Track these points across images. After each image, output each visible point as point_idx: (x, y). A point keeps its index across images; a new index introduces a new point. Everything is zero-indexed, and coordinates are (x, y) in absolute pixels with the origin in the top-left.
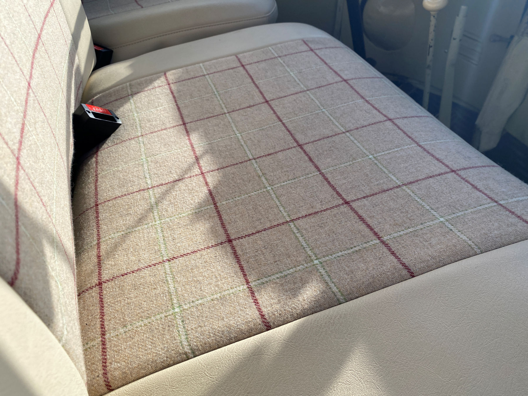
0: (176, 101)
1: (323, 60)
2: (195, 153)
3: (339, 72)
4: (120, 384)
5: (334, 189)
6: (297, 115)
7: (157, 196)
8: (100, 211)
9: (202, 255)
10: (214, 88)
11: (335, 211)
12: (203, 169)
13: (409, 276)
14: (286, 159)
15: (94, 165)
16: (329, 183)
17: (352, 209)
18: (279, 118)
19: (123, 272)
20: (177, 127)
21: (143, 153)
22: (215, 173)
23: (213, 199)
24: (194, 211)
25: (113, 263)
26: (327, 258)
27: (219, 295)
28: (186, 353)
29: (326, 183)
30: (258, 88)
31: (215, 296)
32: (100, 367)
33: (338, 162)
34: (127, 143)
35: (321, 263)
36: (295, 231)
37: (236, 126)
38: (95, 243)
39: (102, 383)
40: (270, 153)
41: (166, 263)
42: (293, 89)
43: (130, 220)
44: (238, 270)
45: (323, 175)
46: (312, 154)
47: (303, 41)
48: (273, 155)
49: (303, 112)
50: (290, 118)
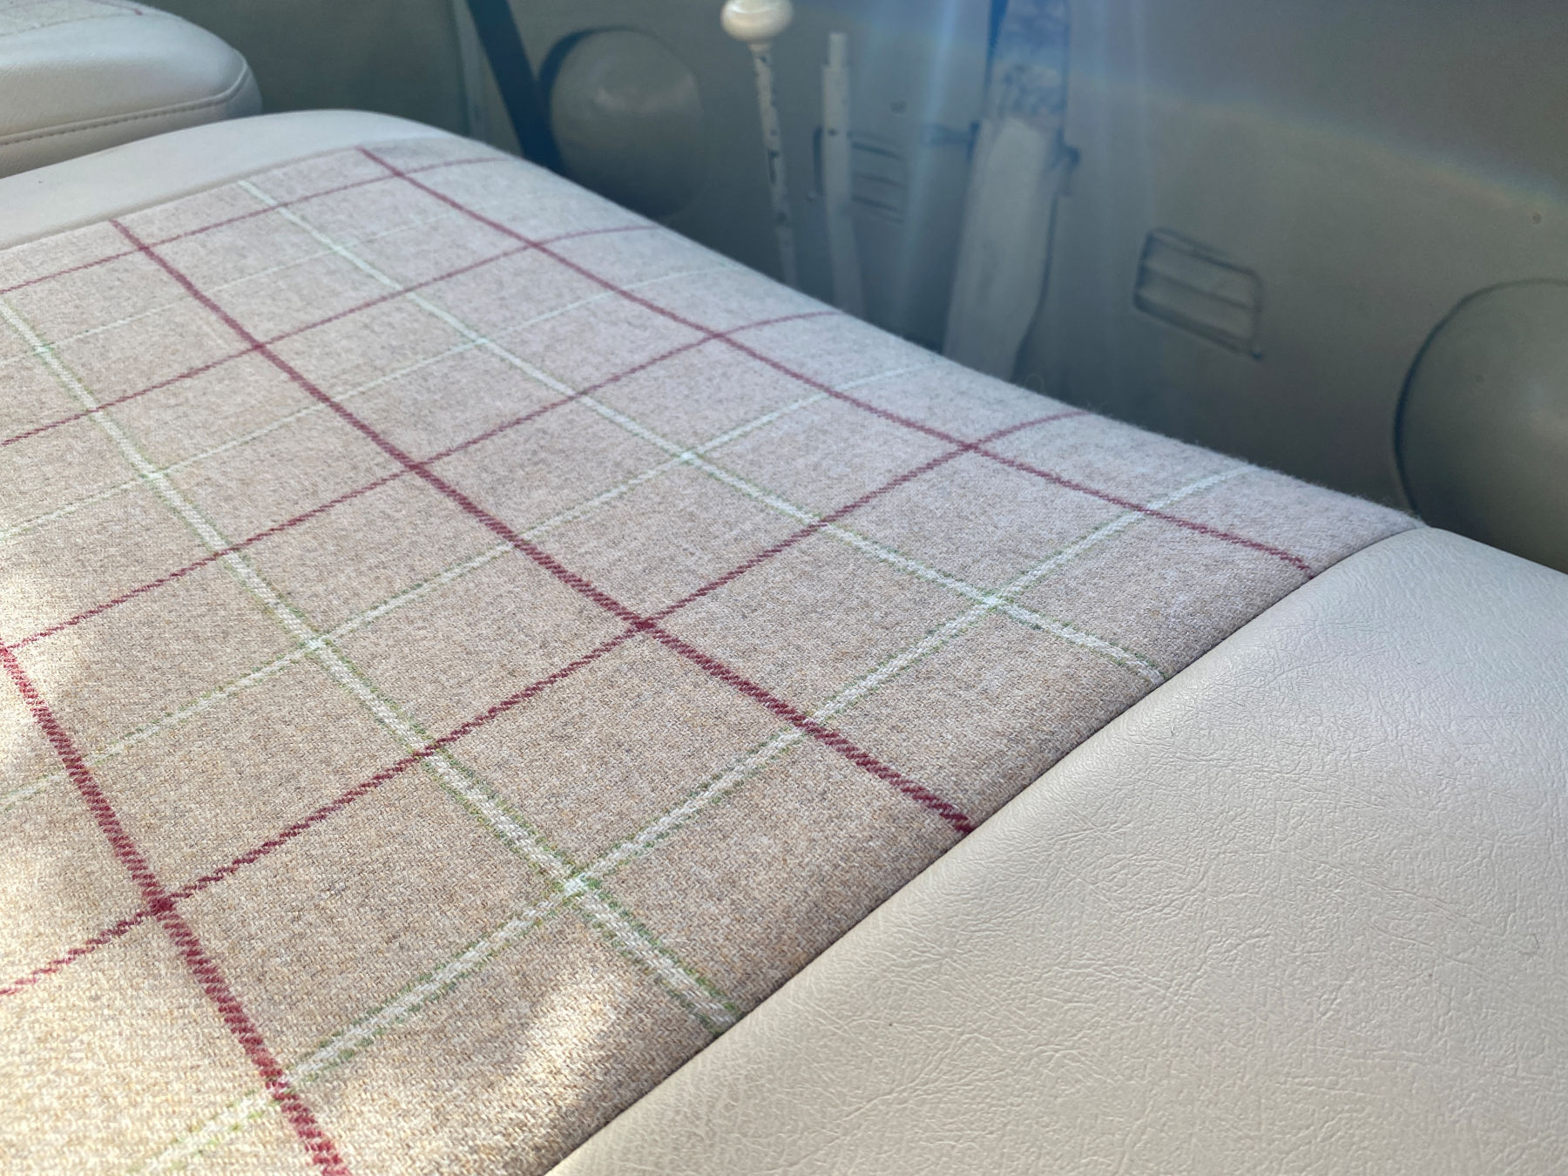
1: (444, 198)
5: (583, 587)
6: (382, 370)
10: (30, 335)
11: (607, 664)
13: (952, 834)
14: (370, 523)
16: (558, 571)
17: (671, 642)
18: (313, 391)
22: (64, 638)
23: (62, 743)
26: (616, 855)
29: (545, 573)
30: (215, 308)
33: (574, 496)
35: (596, 884)
36: (458, 782)
37: (141, 449)
40: (297, 515)
42: (353, 294)
44: (216, 1025)
45: (530, 550)
46: (468, 487)
47: (364, 152)
48: (309, 524)
49: (404, 356)
50: (358, 385)
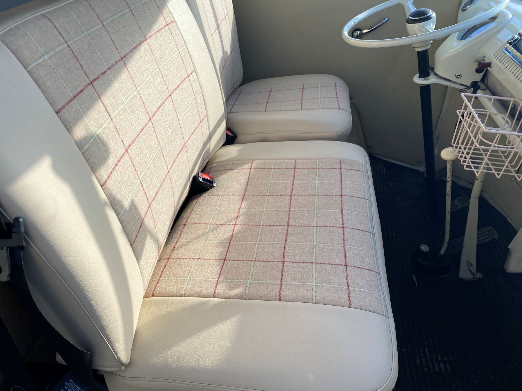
0: (248, 180)
1: (341, 178)
2: (238, 213)
3: (343, 189)
4: (157, 296)
5: (284, 253)
6: (300, 208)
7: (210, 229)
8: (185, 227)
9: (210, 262)
10: (271, 178)
11: (275, 263)
12: (237, 222)
13: (278, 300)
14: (276, 231)
15: (195, 203)
16: (285, 249)
17: (283, 265)
18: (290, 207)
19: (178, 257)
20: (240, 196)
21: (217, 205)
22: (240, 226)
23: (231, 238)
24: (220, 242)
25: (177, 252)
26: (254, 281)
27: (205, 279)
28: (182, 294)
29: (283, 249)
30: (293, 185)
31: (204, 279)
32: (153, 288)
33: (297, 241)
34: (214, 197)
35: (251, 282)
36: (252, 265)
37: (267, 204)
38: (175, 241)
39: (152, 293)
40: (271, 225)
41: (196, 260)
42: (310, 192)
43: (194, 236)
44: (219, 273)
46: (289, 232)
47: (340, 161)
48: (271, 227)
49: (304, 207)
50: (295, 209)
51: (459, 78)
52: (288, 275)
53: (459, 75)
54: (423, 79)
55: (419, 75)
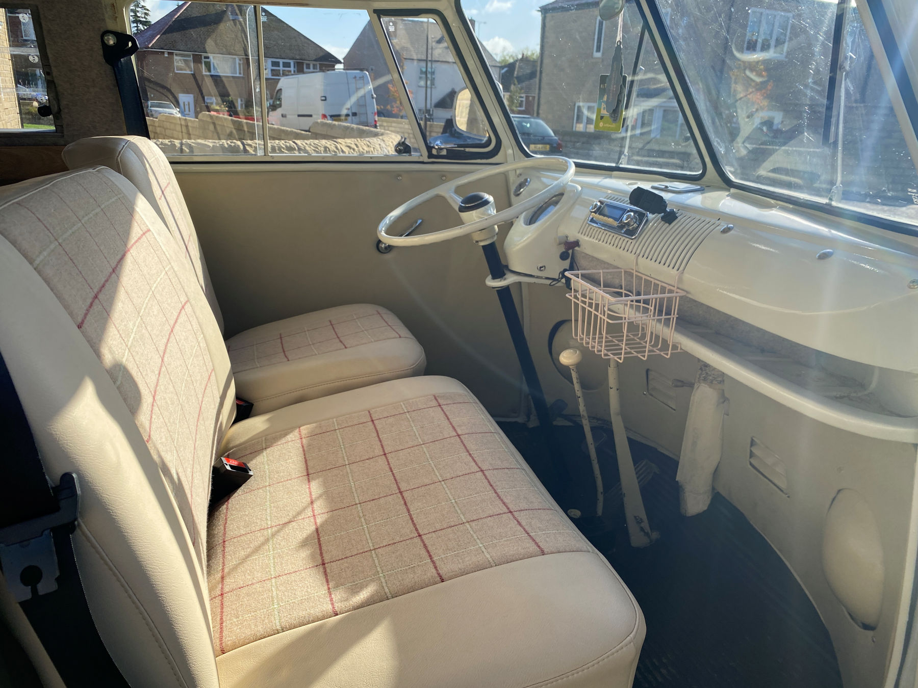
0: (305, 454)
1: (446, 416)
2: (311, 499)
3: (456, 428)
4: (231, 649)
5: (414, 525)
6: (407, 466)
9: (300, 574)
10: (341, 442)
11: (409, 542)
12: (316, 512)
13: (440, 581)
14: (386, 503)
15: (226, 510)
16: (413, 521)
17: (423, 541)
18: (391, 469)
20: (301, 478)
21: (268, 500)
22: (325, 515)
23: (318, 533)
24: (301, 545)
25: (233, 581)
26: (389, 572)
27: (307, 597)
28: (277, 630)
29: (410, 521)
30: (381, 441)
31: (304, 598)
33: (425, 506)
34: (256, 492)
36: (374, 556)
37: (352, 476)
38: (221, 568)
39: (218, 649)
40: (374, 499)
41: (273, 579)
42: (411, 443)
44: (325, 582)
45: (410, 515)
46: (408, 499)
47: (435, 396)
48: (376, 501)
49: (413, 463)
50: (400, 469)
51: (542, 270)
52: (436, 549)
53: (542, 267)
54: (499, 280)
55: (492, 276)
